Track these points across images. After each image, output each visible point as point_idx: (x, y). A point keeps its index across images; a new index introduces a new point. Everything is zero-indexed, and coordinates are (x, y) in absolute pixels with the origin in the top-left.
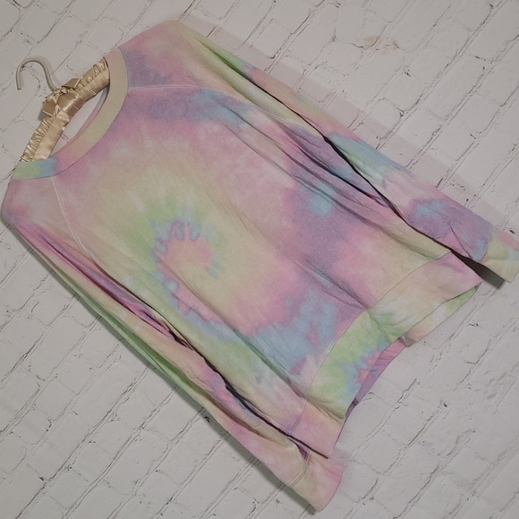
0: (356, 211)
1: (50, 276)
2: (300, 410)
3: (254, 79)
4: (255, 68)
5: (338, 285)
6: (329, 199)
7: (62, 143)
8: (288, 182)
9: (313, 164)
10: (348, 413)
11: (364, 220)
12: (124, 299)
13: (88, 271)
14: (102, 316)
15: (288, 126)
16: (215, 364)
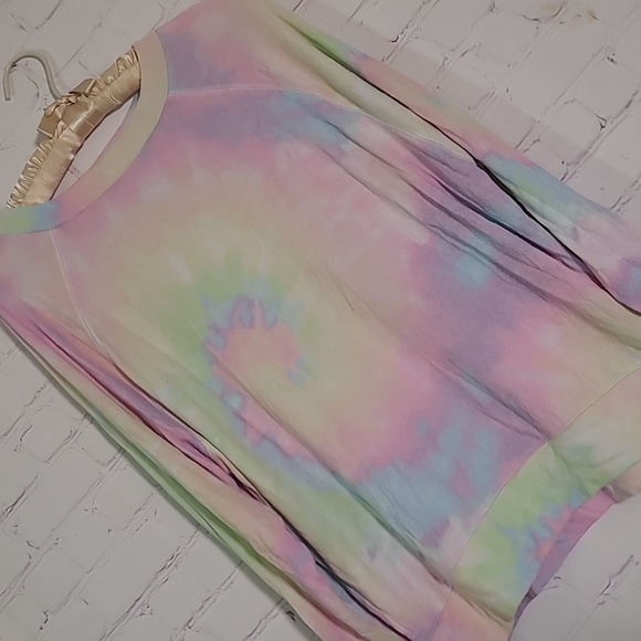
0: (528, 279)
1: (50, 385)
2: (439, 606)
3: (364, 72)
4: (366, 56)
5: (500, 400)
6: (485, 261)
7: (70, 179)
8: (420, 235)
9: (458, 204)
10: (520, 611)
11: (543, 295)
12: (157, 423)
13: (102, 377)
14: (127, 450)
15: (417, 143)
16: (299, 529)
